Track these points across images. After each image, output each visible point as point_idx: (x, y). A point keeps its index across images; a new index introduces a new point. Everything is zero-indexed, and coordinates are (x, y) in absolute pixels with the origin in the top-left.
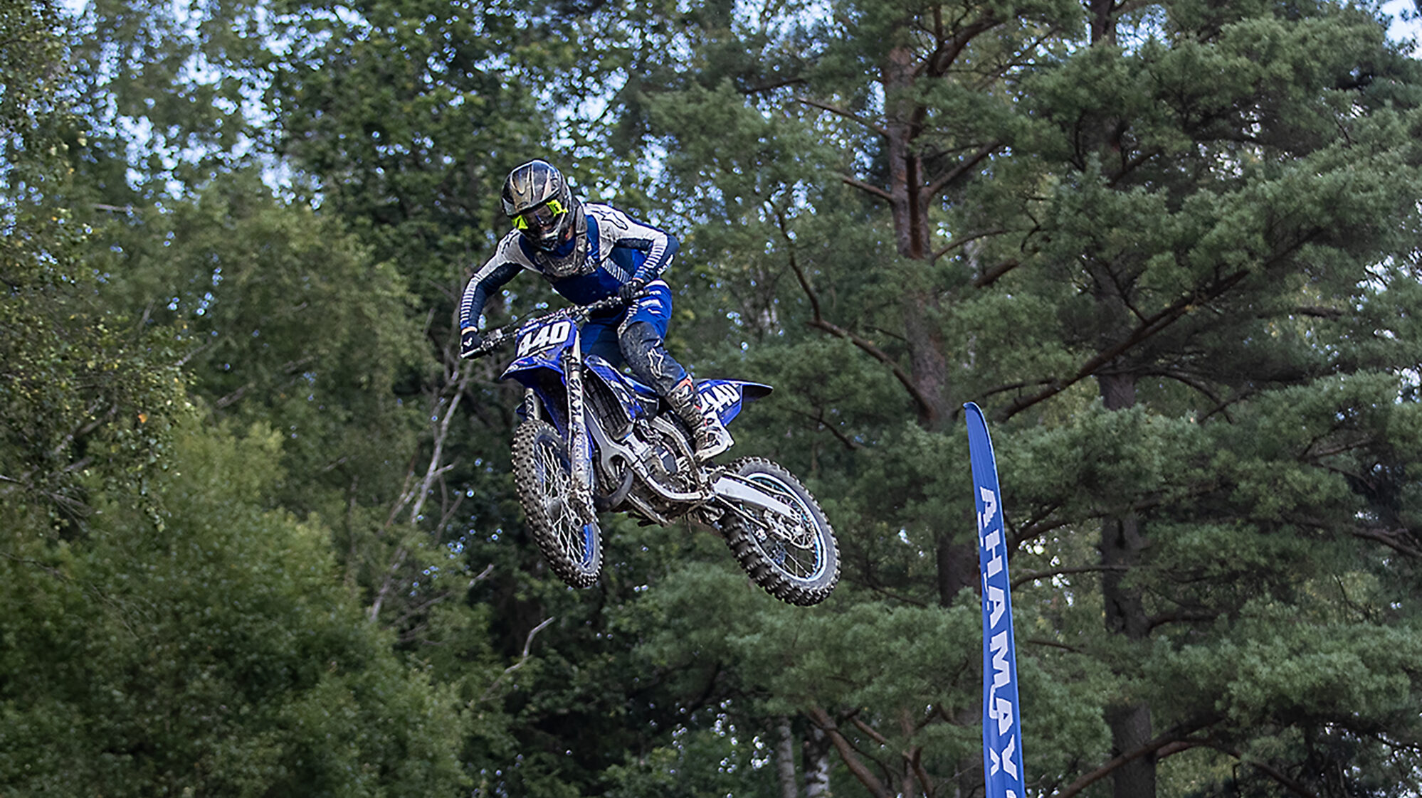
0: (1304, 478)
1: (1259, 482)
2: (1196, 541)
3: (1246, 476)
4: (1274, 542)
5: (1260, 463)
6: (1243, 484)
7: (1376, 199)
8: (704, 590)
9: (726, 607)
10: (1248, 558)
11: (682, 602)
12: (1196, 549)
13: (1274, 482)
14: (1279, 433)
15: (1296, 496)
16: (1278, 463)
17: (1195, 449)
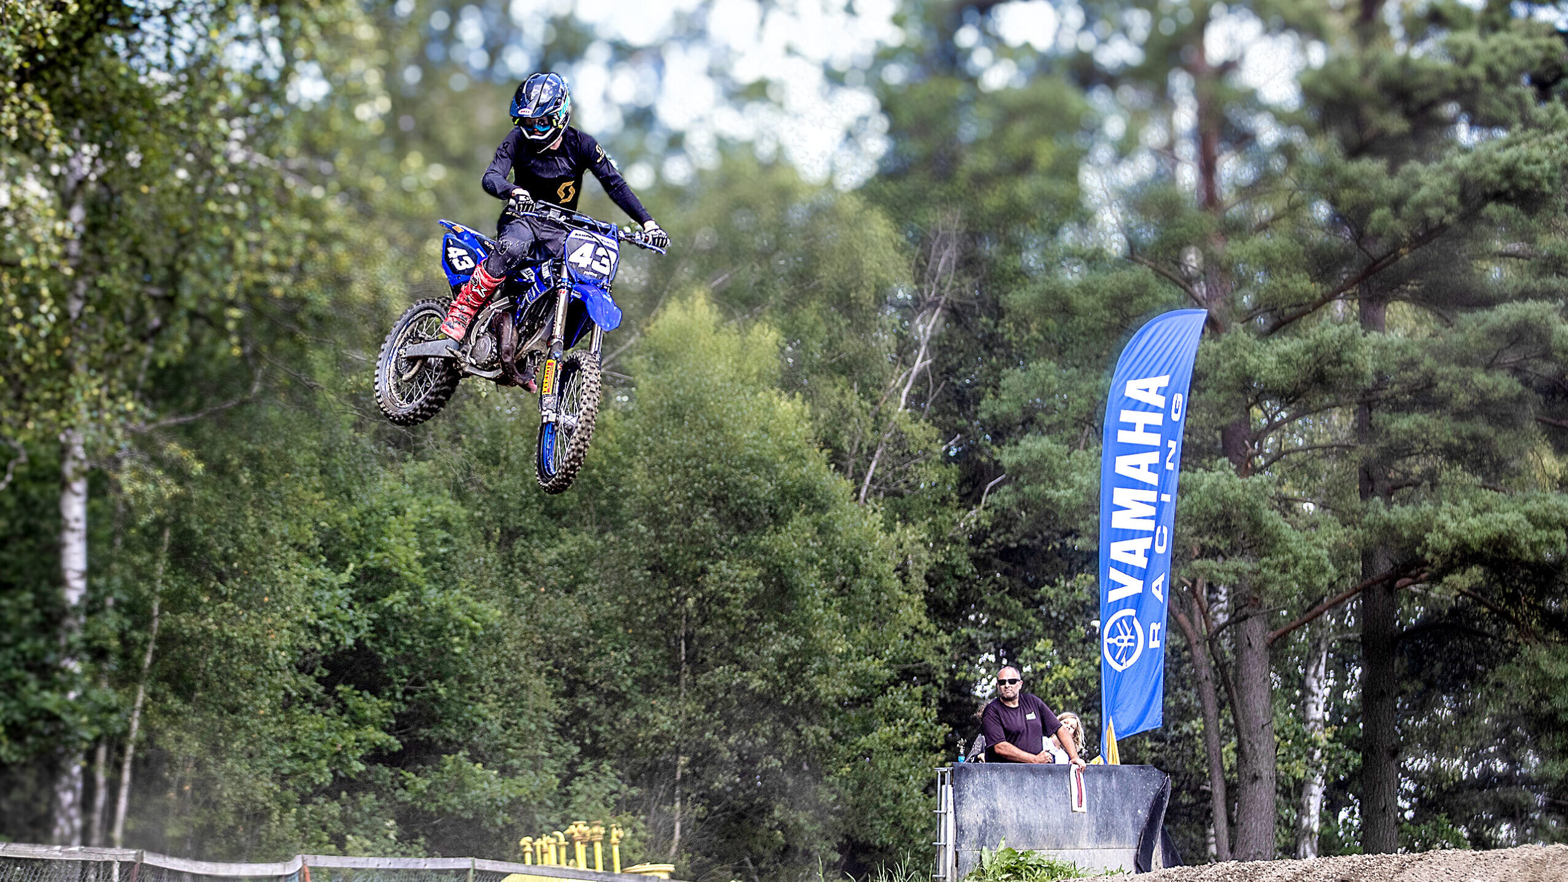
0: (1487, 380)
1: (1453, 382)
2: (1405, 427)
3: (1444, 378)
4: (1466, 428)
5: (1455, 369)
6: (1441, 384)
7: (1543, 171)
8: (1035, 455)
9: (1051, 468)
10: (1445, 440)
11: (1019, 464)
12: (1405, 432)
13: (1464, 382)
14: (1468, 345)
15: (1482, 394)
16: (1468, 368)
17: (1407, 357)
